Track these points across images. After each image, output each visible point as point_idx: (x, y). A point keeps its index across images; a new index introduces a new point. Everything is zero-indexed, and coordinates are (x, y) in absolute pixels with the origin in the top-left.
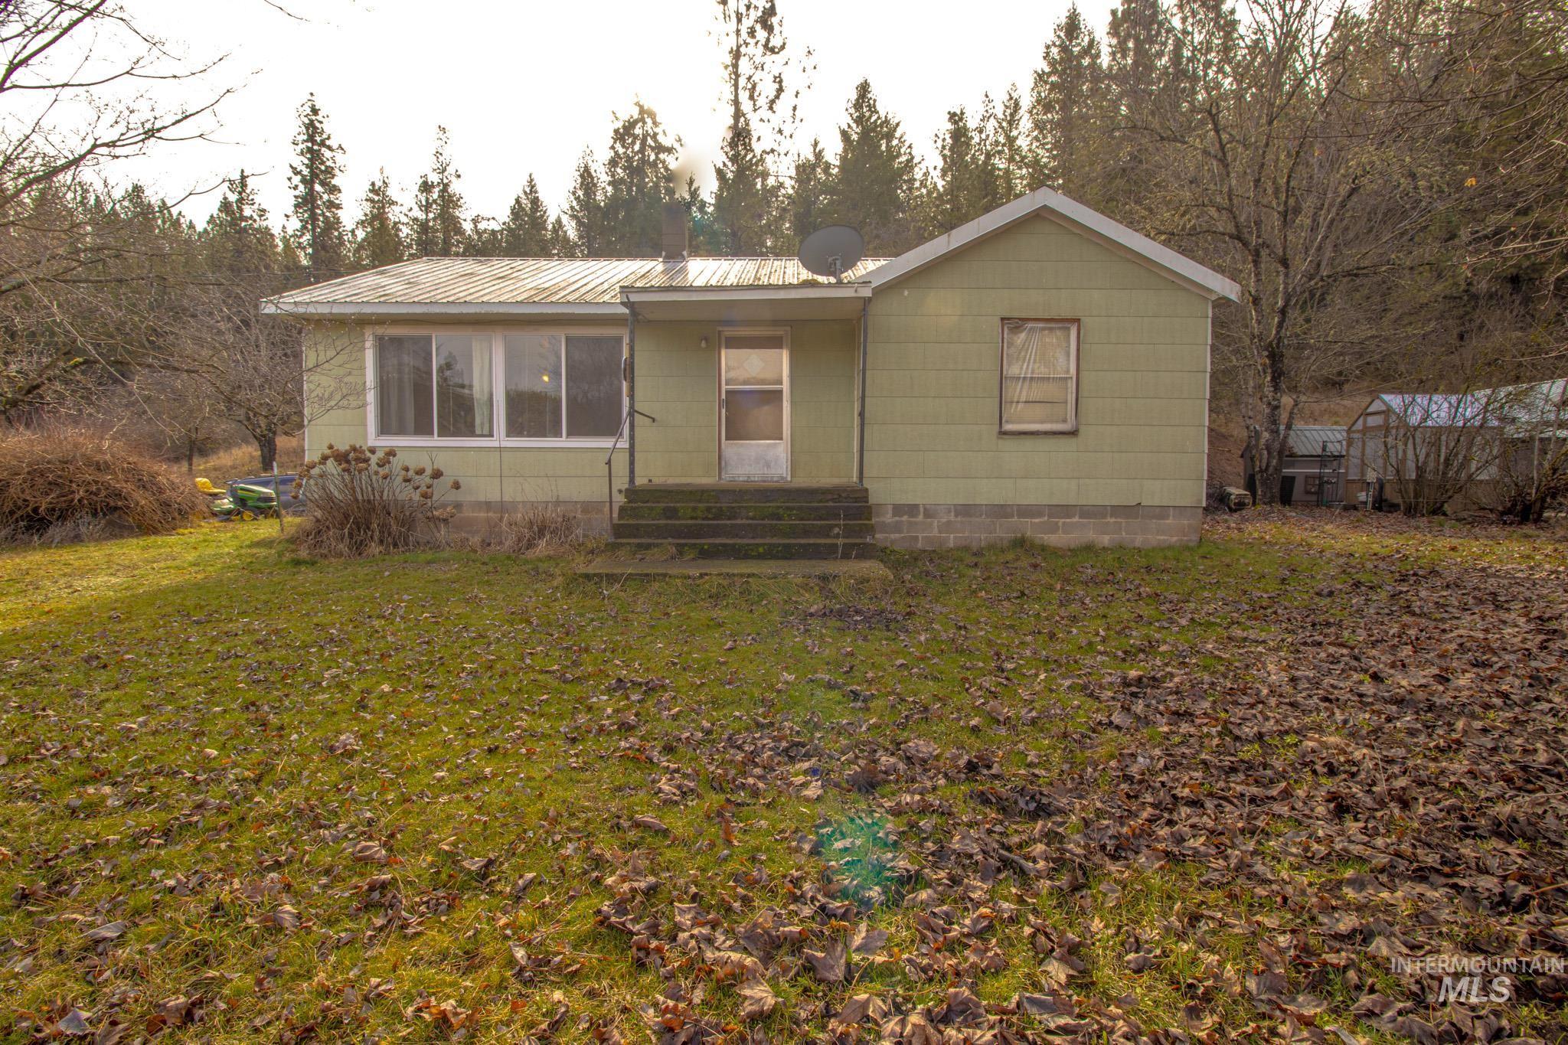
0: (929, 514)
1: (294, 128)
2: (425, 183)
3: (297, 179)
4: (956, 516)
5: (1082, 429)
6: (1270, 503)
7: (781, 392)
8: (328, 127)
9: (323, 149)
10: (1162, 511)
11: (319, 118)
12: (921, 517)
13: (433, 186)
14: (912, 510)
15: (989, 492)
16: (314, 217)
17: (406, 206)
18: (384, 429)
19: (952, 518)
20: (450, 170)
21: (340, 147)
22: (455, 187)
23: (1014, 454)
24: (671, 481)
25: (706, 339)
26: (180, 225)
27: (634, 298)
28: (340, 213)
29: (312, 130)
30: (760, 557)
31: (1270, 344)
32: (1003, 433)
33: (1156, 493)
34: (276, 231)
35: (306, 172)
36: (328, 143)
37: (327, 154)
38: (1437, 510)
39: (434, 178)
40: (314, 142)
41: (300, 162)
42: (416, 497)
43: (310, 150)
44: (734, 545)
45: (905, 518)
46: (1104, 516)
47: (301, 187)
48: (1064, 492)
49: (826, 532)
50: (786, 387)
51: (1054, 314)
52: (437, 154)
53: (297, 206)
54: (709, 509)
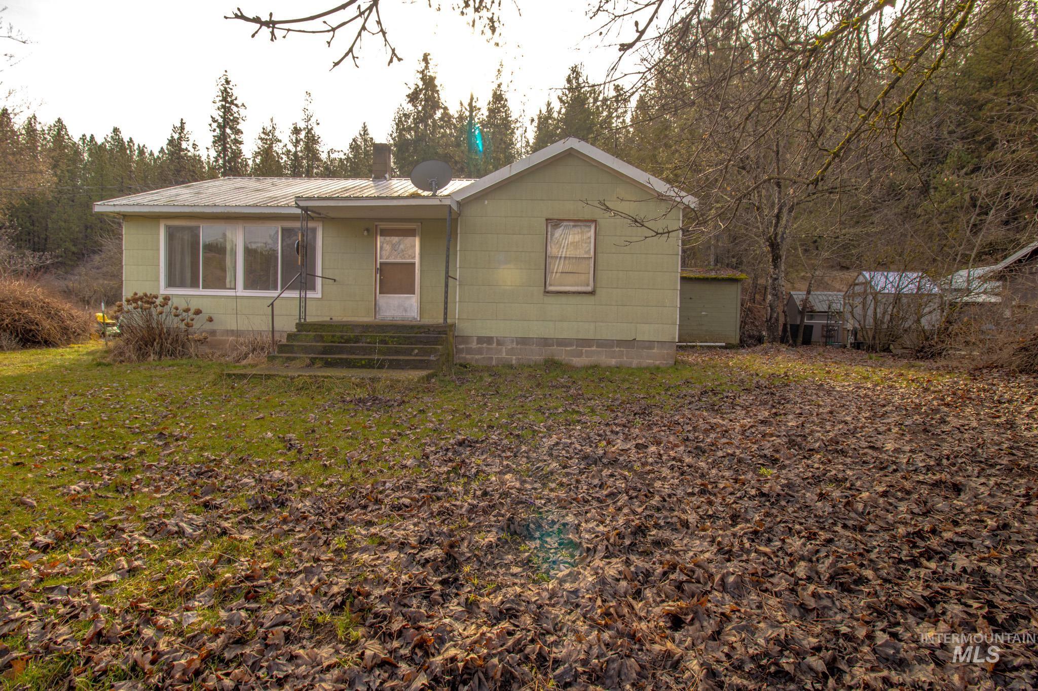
0: (499, 343)
1: (215, 92)
2: (295, 128)
3: (215, 125)
4: (517, 344)
5: (598, 291)
6: (771, 342)
7: (414, 264)
8: (236, 92)
9: (233, 107)
10: (650, 345)
11: (230, 86)
12: (495, 345)
13: (301, 130)
14: (489, 340)
15: (537, 330)
16: (225, 149)
17: (285, 142)
18: (171, 283)
19: (514, 346)
20: (313, 120)
21: (243, 105)
22: (317, 131)
23: (555, 306)
24: (345, 319)
25: (368, 230)
26: (144, 153)
27: (302, 204)
28: (242, 146)
29: (226, 95)
30: (363, 367)
31: (770, 238)
32: (547, 292)
33: (646, 333)
34: (204, 158)
35: (221, 120)
36: (235, 102)
37: (235, 109)
38: (887, 350)
39: (302, 125)
40: (227, 102)
41: (218, 115)
42: (183, 326)
43: (223, 107)
44: (346, 359)
45: (485, 345)
46: (613, 347)
47: (218, 130)
48: (587, 331)
49: (409, 352)
50: (417, 260)
51: (580, 217)
52: (305, 110)
53: (214, 142)
54: (342, 337)
